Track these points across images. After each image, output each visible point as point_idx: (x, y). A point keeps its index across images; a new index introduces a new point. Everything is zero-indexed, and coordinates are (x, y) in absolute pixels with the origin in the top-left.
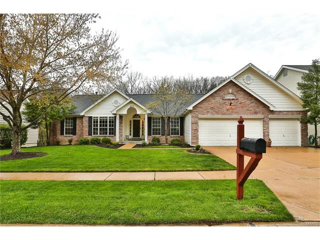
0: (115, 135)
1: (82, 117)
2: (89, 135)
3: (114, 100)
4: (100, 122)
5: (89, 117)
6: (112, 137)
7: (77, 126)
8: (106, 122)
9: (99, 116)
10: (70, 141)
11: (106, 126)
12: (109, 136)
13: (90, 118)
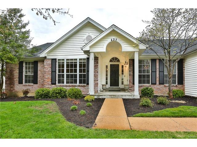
0: (88, 84)
1: (43, 59)
2: (52, 84)
3: (86, 36)
4: (68, 66)
5: (52, 59)
6: (84, 86)
7: (39, 72)
8: (76, 66)
9: (65, 58)
10: (26, 92)
11: (76, 71)
12: (79, 86)
13: (54, 60)
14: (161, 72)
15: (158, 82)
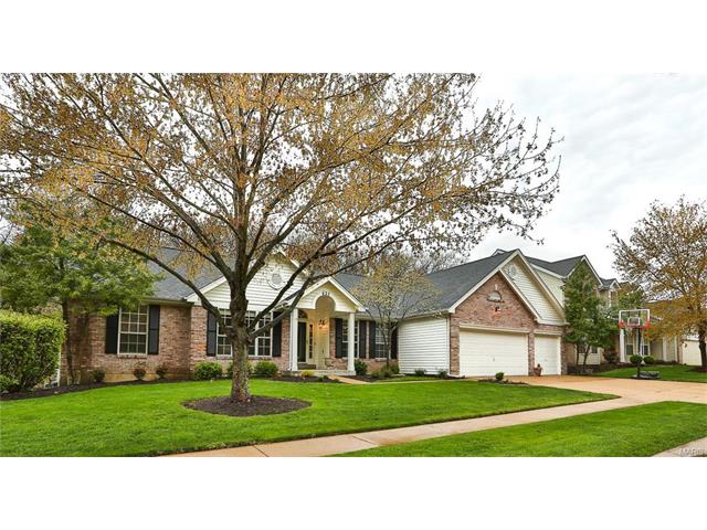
1: (186, 307)
2: (208, 355)
3: (271, 274)
6: (268, 359)
7: (162, 330)
14: (373, 340)
15: (367, 355)
